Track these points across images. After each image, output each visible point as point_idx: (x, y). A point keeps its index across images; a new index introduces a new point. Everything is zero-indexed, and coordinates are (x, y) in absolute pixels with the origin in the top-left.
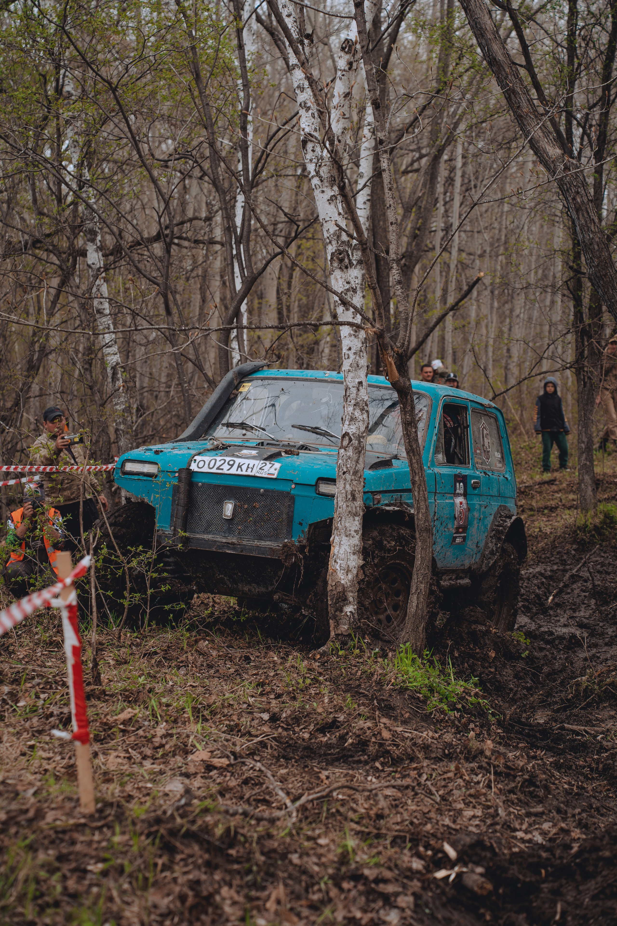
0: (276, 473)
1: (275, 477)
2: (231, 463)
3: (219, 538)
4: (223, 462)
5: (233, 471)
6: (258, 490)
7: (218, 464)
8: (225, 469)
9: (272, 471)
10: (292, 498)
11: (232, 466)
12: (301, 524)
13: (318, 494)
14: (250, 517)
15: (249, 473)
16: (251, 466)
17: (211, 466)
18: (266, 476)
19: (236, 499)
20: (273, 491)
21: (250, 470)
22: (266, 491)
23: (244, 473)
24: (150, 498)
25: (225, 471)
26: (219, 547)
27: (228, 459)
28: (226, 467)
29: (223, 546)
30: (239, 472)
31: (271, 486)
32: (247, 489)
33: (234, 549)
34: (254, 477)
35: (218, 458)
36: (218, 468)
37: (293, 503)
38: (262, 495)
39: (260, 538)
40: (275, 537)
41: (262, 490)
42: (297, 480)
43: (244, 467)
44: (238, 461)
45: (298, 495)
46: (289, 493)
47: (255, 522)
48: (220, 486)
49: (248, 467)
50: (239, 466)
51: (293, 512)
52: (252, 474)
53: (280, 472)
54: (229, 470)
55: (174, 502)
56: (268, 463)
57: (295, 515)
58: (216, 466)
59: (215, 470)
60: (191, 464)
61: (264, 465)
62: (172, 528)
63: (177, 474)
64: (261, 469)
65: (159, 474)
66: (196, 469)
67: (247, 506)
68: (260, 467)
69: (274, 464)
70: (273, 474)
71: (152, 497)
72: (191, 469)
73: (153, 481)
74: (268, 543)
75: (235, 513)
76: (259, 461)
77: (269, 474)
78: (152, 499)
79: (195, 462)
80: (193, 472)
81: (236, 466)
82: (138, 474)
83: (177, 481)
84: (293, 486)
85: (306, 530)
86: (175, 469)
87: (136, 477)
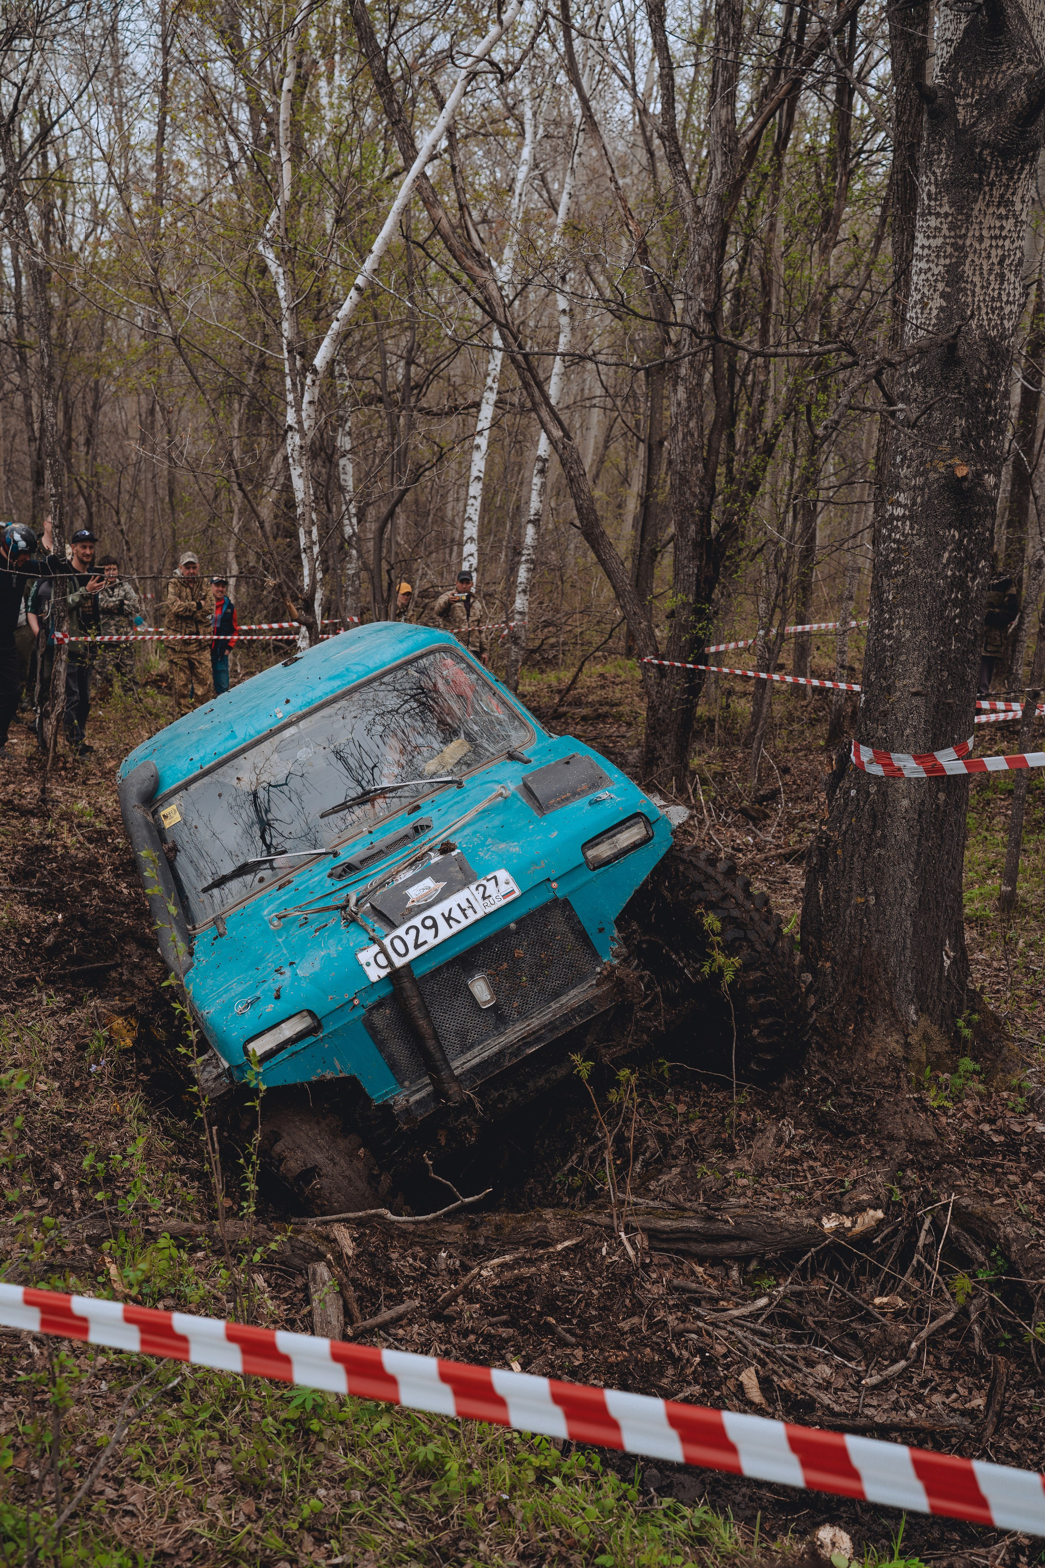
0: (513, 886)
1: (518, 893)
2: (429, 923)
4: (413, 932)
5: (445, 932)
6: (506, 929)
7: (410, 939)
8: (429, 938)
9: (504, 889)
10: (566, 902)
11: (435, 925)
12: (601, 930)
13: (595, 868)
14: (520, 977)
15: (472, 918)
16: (465, 905)
17: (402, 950)
18: (504, 902)
19: (481, 967)
20: (531, 915)
21: (469, 912)
22: (519, 922)
23: (465, 923)
24: (334, 1068)
25: (433, 942)
26: (514, 1054)
27: (417, 921)
28: (427, 935)
29: (519, 1048)
30: (456, 928)
31: (521, 911)
32: (488, 940)
33: (538, 1040)
34: (487, 916)
35: (401, 931)
36: (417, 946)
37: (572, 909)
38: (517, 932)
39: (556, 995)
40: (578, 977)
41: (513, 926)
42: (554, 874)
43: (457, 914)
44: (436, 912)
45: (573, 892)
46: (556, 899)
47: (533, 978)
48: (440, 968)
49: (463, 911)
50: (448, 919)
51: (580, 922)
52: (480, 914)
53: (518, 883)
54: (436, 936)
55: (381, 1045)
56: (484, 882)
57: (586, 924)
58: (411, 945)
59: (413, 954)
60: (364, 973)
61: (481, 889)
62: (407, 1083)
63: (356, 1002)
64: (484, 898)
65: (323, 1022)
66: (383, 973)
67: (505, 965)
68: (479, 897)
69: (495, 878)
70: (512, 892)
71: (337, 1063)
72: (374, 978)
73: (322, 1039)
74: (572, 993)
75: (495, 989)
76: (466, 891)
77: (505, 896)
78: (339, 1067)
79: (368, 964)
80: (381, 980)
81: (441, 922)
82: (281, 1047)
83: (363, 1011)
84: (554, 885)
85: (615, 933)
86: (347, 997)
87: (284, 1054)
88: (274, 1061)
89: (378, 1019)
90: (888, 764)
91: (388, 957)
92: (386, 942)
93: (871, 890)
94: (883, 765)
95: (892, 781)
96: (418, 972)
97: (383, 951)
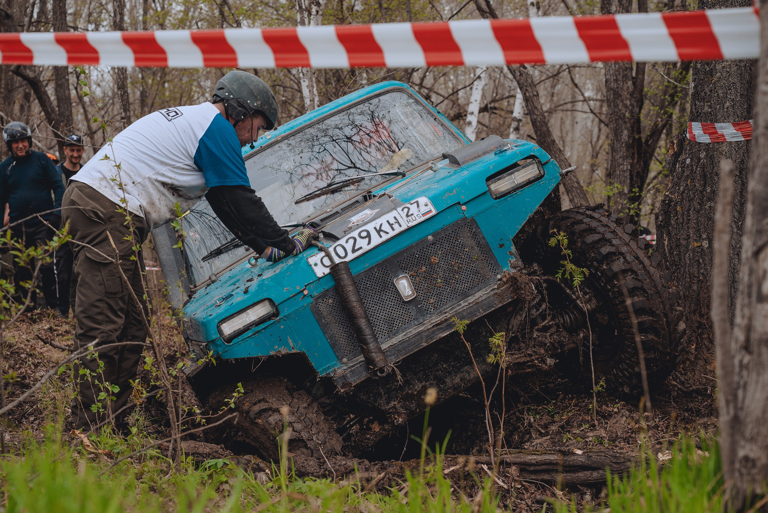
0: (430, 207)
1: (434, 212)
2: (364, 234)
3: (413, 331)
4: (351, 241)
5: (376, 240)
6: (424, 240)
7: (349, 247)
8: (364, 245)
9: (423, 209)
10: (473, 222)
11: (369, 236)
12: (501, 246)
13: (496, 198)
14: (435, 280)
15: (398, 230)
16: (392, 221)
17: (342, 254)
18: (423, 219)
19: (404, 269)
20: (444, 229)
21: (396, 226)
22: (435, 235)
23: (392, 234)
24: (288, 345)
25: (366, 248)
26: (430, 337)
27: (355, 234)
28: (362, 244)
29: (434, 332)
30: (385, 237)
31: (437, 226)
32: (410, 248)
34: (410, 229)
35: (342, 242)
36: (354, 251)
37: (478, 227)
38: (434, 243)
39: (465, 295)
40: (483, 281)
41: (430, 237)
42: (463, 199)
43: (386, 227)
44: (370, 227)
45: (478, 214)
46: (465, 219)
47: (446, 281)
48: (372, 268)
49: (391, 225)
50: (379, 231)
51: (484, 238)
52: (404, 227)
53: (435, 205)
54: (369, 243)
55: (324, 328)
56: (409, 206)
57: (489, 240)
58: (349, 250)
59: (351, 256)
60: (313, 271)
61: (406, 210)
62: (345, 360)
63: (306, 292)
64: (407, 216)
65: (280, 308)
66: (327, 271)
67: (424, 269)
68: (404, 215)
69: (417, 202)
70: (430, 211)
71: (290, 341)
72: (320, 274)
73: (278, 321)
74: (478, 295)
75: (416, 287)
76: (395, 211)
77: (424, 215)
78: (291, 345)
79: (316, 265)
80: (325, 276)
81: (374, 234)
82: (247, 328)
83: (311, 300)
84: (464, 207)
85: (513, 249)
86: (299, 289)
87: (249, 333)
88: (241, 338)
89: (323, 308)
90: (713, 133)
91: (331, 259)
92: (331, 250)
93: (704, 236)
94: (710, 134)
95: (717, 146)
96: (355, 270)
97: (328, 255)
